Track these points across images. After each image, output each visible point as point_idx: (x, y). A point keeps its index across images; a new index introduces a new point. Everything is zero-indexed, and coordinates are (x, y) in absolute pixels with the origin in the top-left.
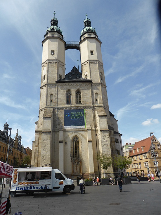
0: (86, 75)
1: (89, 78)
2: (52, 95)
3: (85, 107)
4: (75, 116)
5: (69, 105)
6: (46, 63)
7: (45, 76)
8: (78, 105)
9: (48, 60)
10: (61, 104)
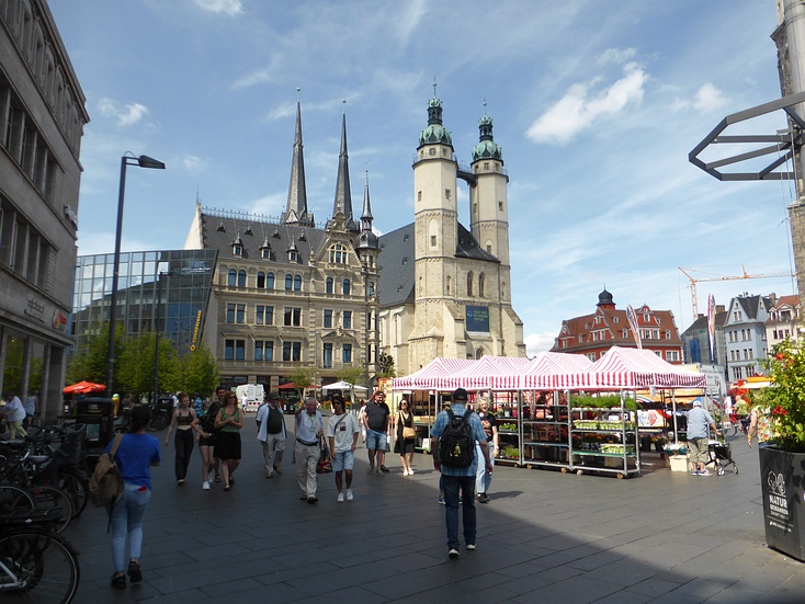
0: (489, 247)
1: (494, 253)
2: (449, 277)
3: (490, 304)
4: (478, 317)
5: (471, 299)
6: (437, 212)
7: (434, 237)
8: (482, 300)
9: (443, 210)
10: (461, 295)
